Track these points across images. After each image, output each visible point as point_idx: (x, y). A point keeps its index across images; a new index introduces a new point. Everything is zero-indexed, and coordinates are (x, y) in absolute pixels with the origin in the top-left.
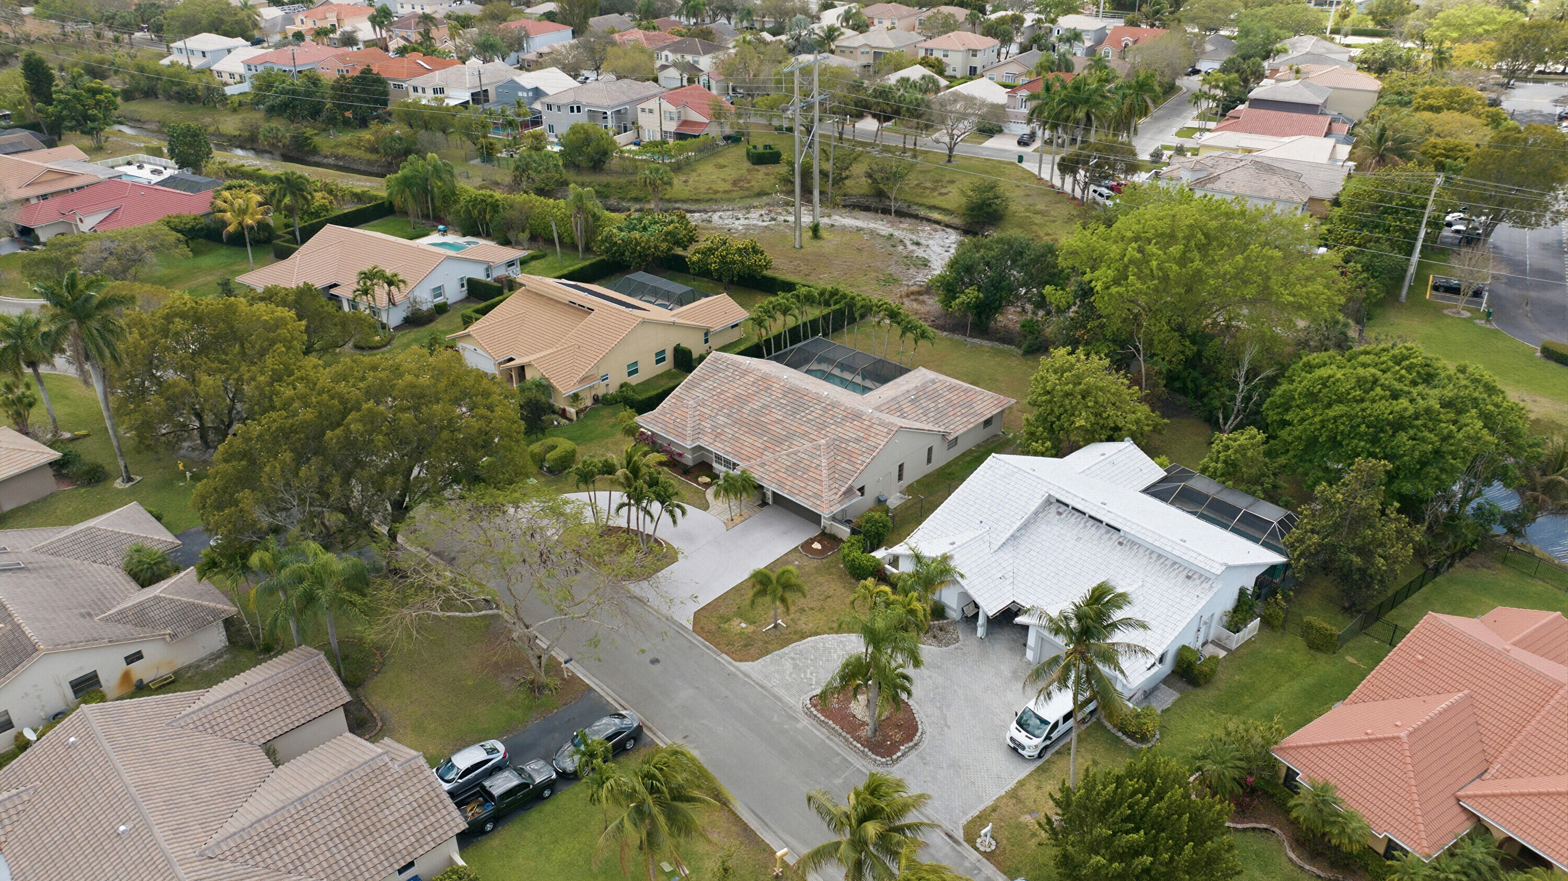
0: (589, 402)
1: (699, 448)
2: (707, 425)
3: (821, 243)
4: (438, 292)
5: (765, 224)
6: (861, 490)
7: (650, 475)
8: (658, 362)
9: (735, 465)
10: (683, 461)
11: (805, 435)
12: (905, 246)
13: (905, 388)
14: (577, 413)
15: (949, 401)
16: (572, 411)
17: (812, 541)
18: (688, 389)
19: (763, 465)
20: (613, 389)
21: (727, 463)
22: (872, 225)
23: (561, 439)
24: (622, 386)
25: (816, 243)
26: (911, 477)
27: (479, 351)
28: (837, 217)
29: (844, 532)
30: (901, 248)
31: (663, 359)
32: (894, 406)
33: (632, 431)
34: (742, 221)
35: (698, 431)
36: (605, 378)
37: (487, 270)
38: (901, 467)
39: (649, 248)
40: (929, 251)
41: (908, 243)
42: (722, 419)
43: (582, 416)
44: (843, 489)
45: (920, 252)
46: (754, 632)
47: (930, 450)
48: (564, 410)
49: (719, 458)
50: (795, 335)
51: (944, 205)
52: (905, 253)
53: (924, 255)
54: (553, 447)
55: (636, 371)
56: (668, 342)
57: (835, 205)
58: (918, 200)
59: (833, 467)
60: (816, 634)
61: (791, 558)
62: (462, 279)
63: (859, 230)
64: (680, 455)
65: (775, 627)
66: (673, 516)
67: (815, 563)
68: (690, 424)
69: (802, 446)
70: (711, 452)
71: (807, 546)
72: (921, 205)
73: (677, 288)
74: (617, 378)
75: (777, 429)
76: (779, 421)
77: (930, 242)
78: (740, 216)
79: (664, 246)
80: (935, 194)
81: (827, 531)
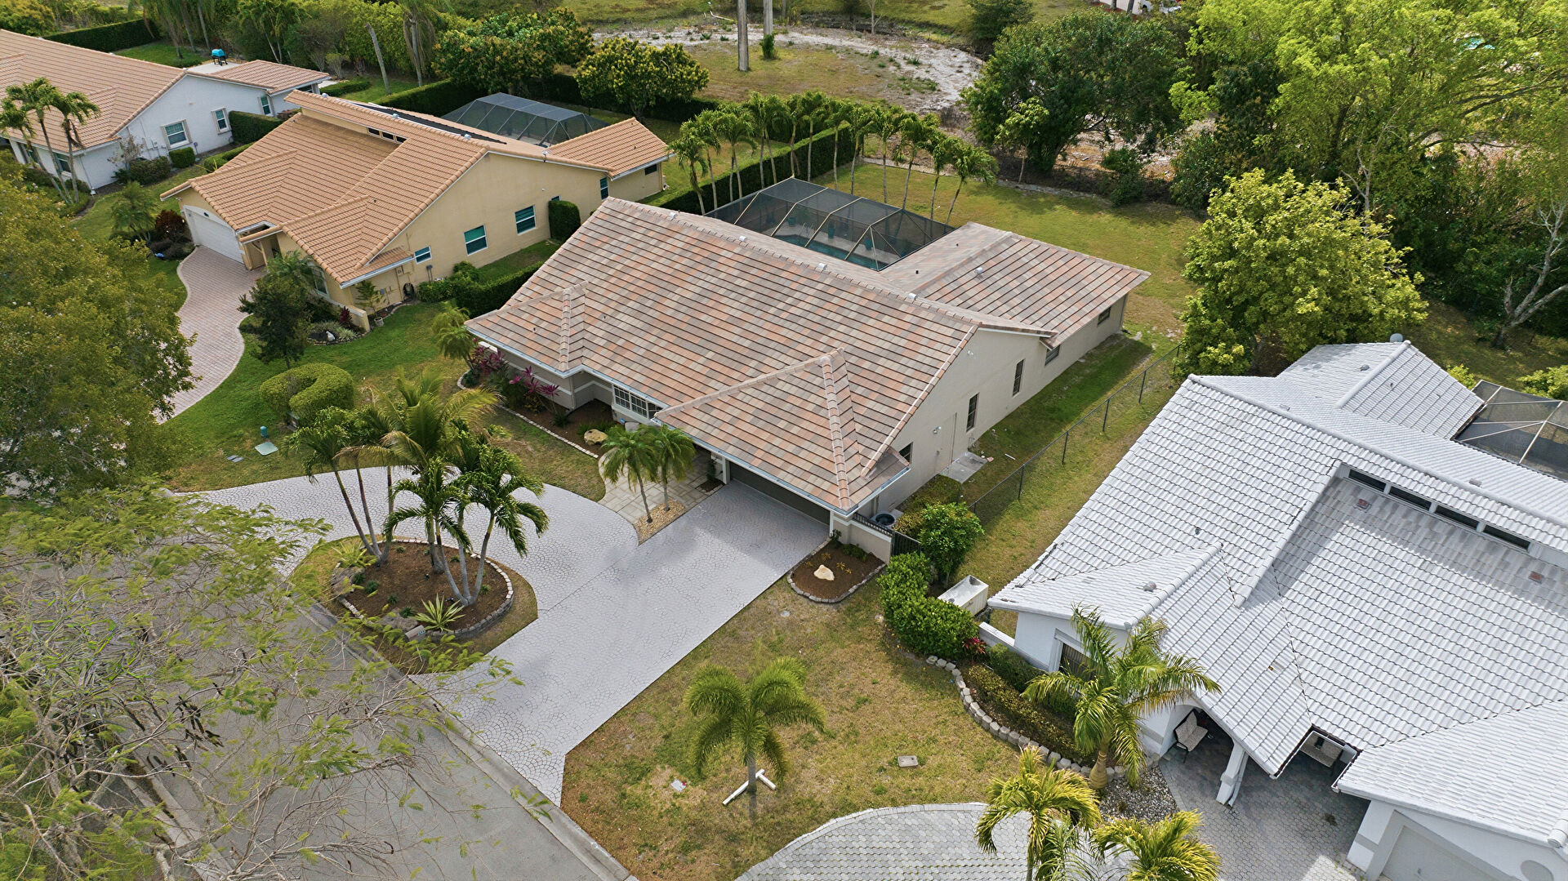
0: (396, 298)
1: (584, 376)
2: (598, 331)
3: (777, 64)
4: (176, 131)
5: (693, 43)
6: (906, 452)
7: (464, 443)
8: (521, 227)
9: (654, 409)
10: (556, 400)
11: (788, 345)
12: (899, 67)
13: (960, 255)
14: (371, 318)
15: (1042, 277)
16: (360, 314)
17: (811, 563)
18: (563, 266)
19: (706, 408)
20: (441, 273)
21: (639, 405)
22: (846, 43)
23: (326, 366)
24: (456, 269)
25: (768, 64)
26: (987, 419)
27: (212, 216)
28: (796, 34)
29: (878, 542)
30: (892, 68)
31: (531, 223)
32: (948, 285)
33: (459, 347)
34: (662, 41)
35: (581, 343)
36: (423, 255)
37: (264, 100)
38: (973, 401)
39: (516, 60)
40: (932, 71)
41: (902, 63)
42: (625, 321)
43: (381, 322)
44: (875, 456)
45: (921, 73)
46: (703, 806)
47: (1020, 366)
48: (346, 313)
49: (622, 395)
50: (750, 178)
51: (940, 21)
52: (899, 74)
53: (927, 76)
54: (309, 382)
55: (482, 243)
56: (538, 193)
57: (793, 20)
58: (903, 15)
59: (849, 409)
60: (847, 808)
61: (775, 602)
62: (219, 113)
63: (829, 48)
64: (550, 389)
65: (751, 791)
66: (515, 535)
67: (826, 613)
68: (566, 332)
69: (782, 367)
70: (609, 384)
71: (803, 572)
72: (910, 22)
73: (559, 114)
74: (447, 255)
75: (732, 335)
76: (735, 321)
77: (932, 61)
78: (659, 34)
79: (538, 56)
80: (926, 8)
81: (843, 540)
